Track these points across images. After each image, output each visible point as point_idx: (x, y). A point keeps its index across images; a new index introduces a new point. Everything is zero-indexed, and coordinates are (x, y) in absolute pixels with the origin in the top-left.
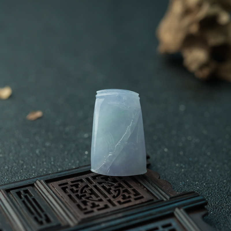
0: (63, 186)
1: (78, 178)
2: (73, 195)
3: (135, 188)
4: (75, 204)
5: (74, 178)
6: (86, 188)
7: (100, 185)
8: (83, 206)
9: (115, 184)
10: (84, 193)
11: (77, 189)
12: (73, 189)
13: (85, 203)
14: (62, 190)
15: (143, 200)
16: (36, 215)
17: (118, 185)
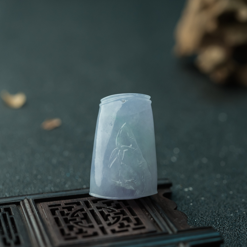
0: (54, 208)
1: (75, 200)
2: (61, 218)
3: (139, 216)
4: (58, 228)
5: (70, 200)
6: (79, 212)
7: (98, 210)
8: (67, 231)
9: (117, 211)
10: (76, 216)
11: (69, 212)
12: (64, 211)
13: (71, 228)
14: (50, 212)
15: (143, 231)
16: (6, 236)
17: (120, 212)
